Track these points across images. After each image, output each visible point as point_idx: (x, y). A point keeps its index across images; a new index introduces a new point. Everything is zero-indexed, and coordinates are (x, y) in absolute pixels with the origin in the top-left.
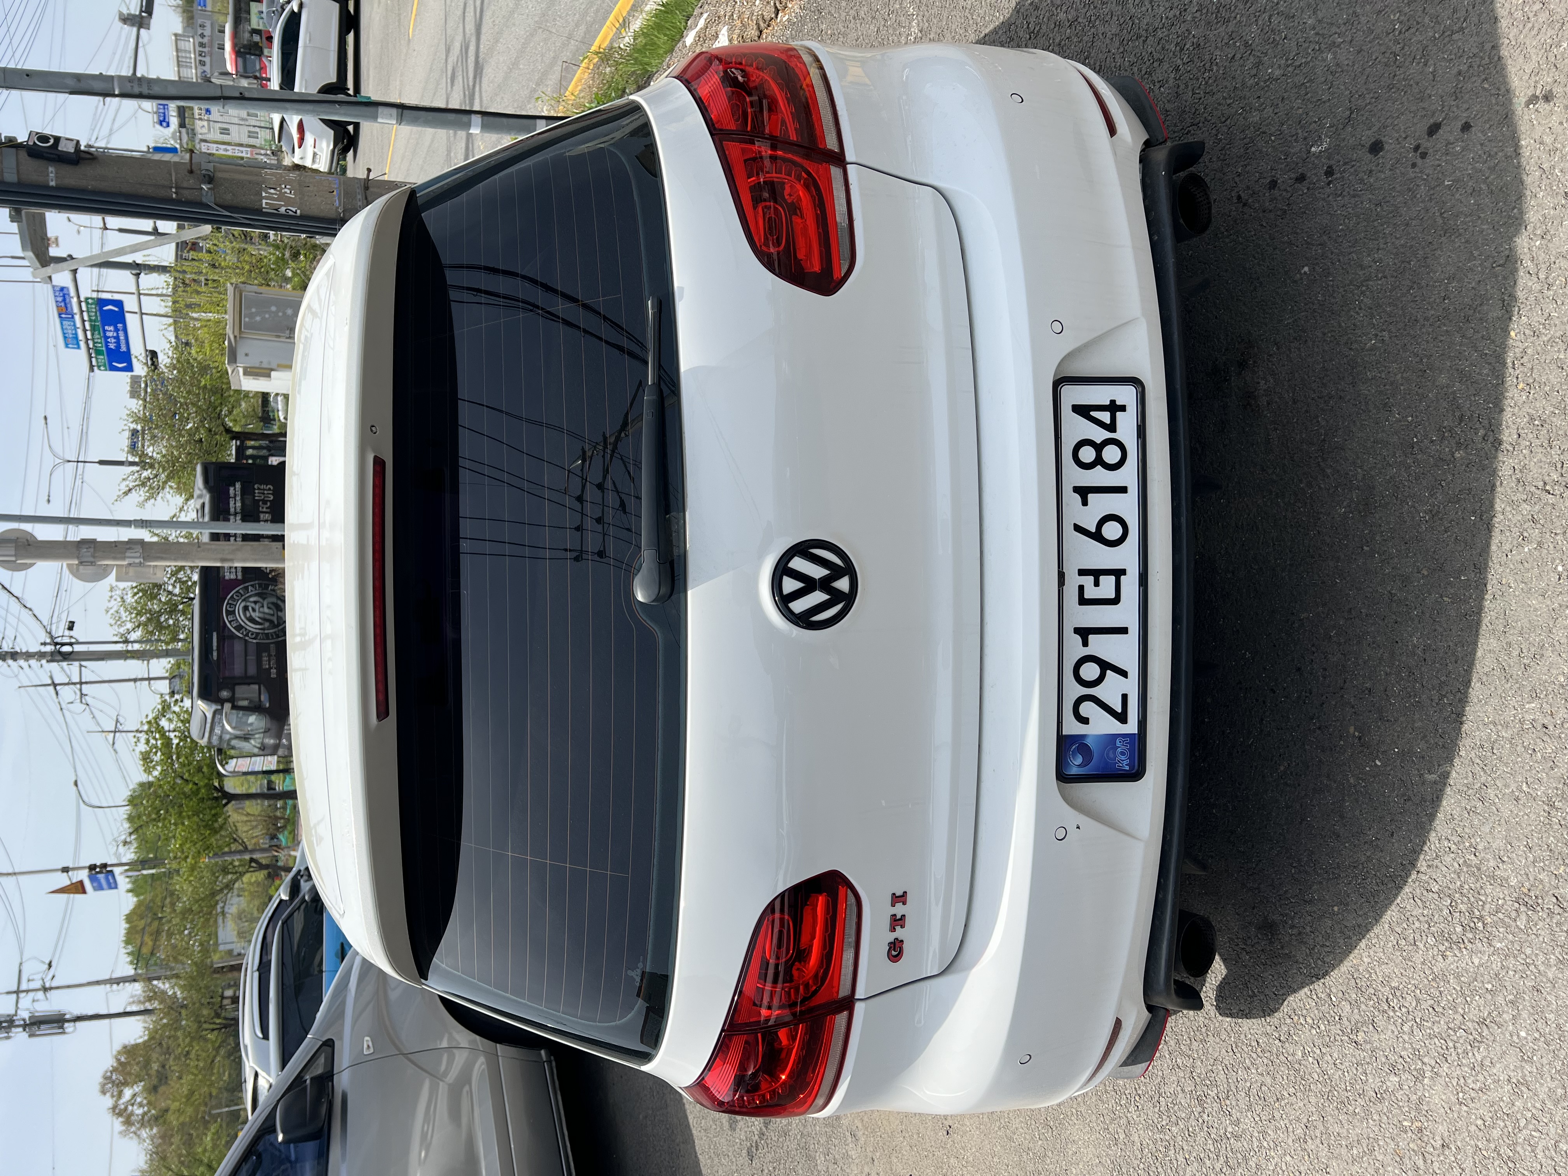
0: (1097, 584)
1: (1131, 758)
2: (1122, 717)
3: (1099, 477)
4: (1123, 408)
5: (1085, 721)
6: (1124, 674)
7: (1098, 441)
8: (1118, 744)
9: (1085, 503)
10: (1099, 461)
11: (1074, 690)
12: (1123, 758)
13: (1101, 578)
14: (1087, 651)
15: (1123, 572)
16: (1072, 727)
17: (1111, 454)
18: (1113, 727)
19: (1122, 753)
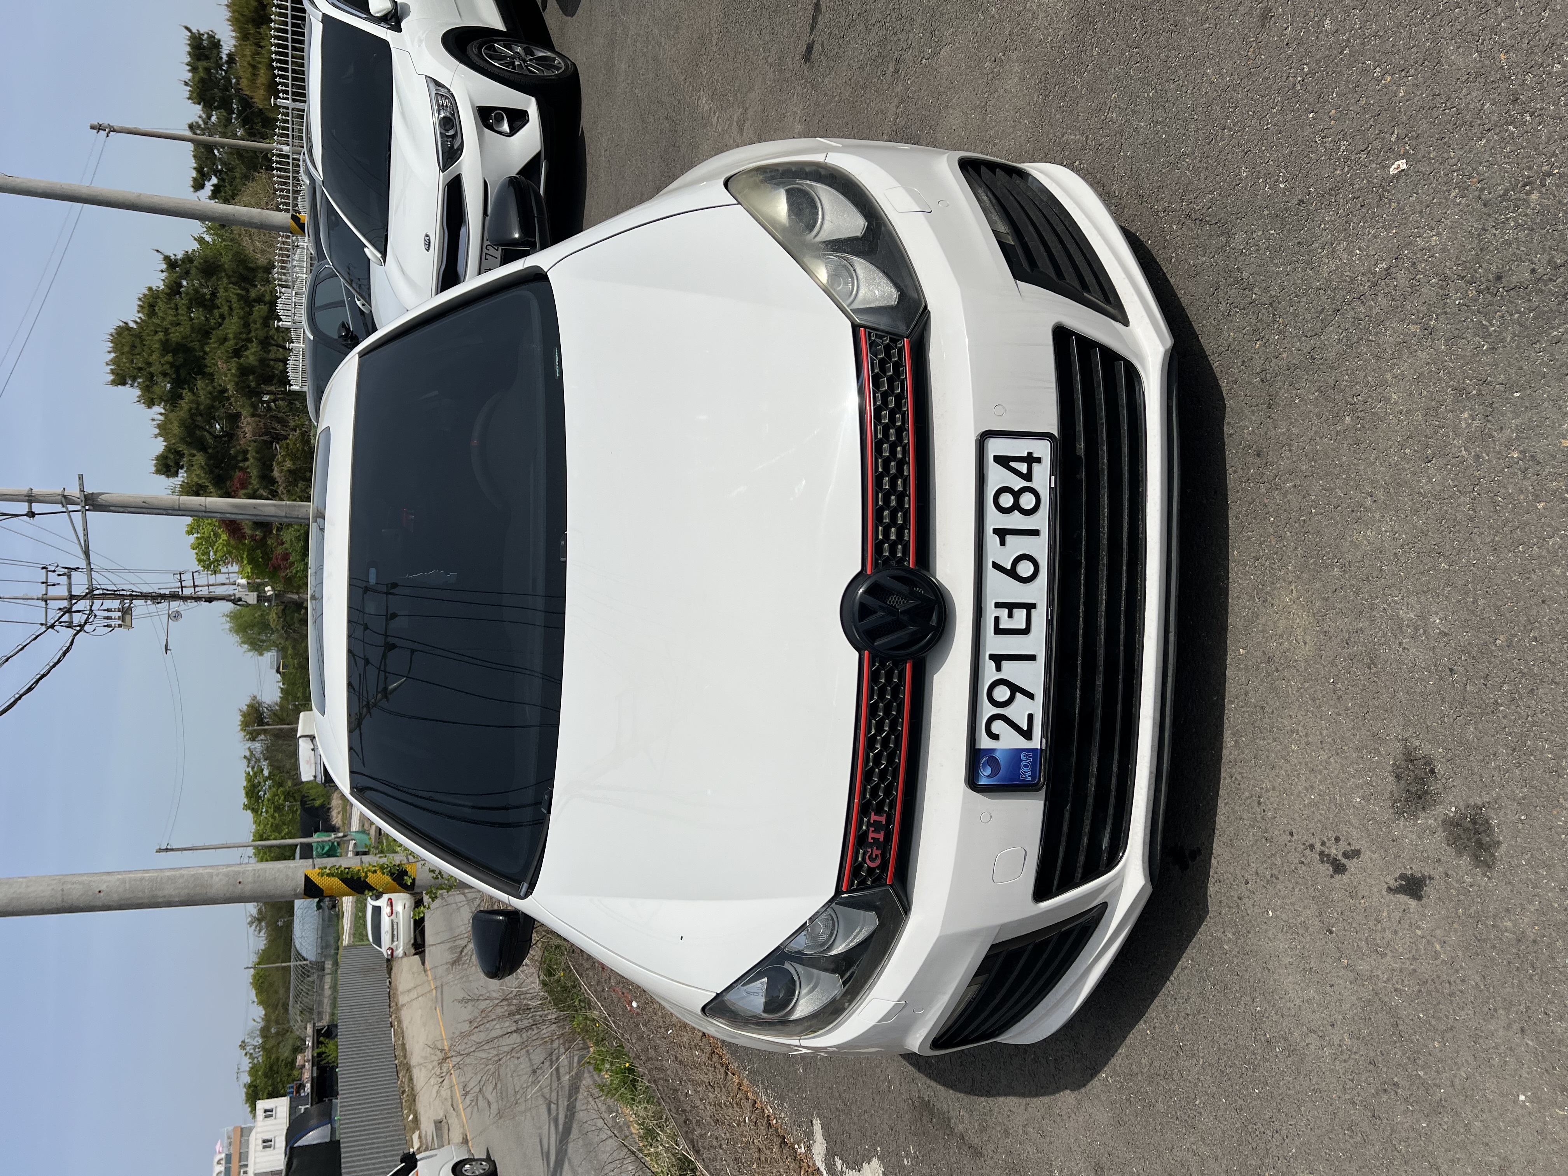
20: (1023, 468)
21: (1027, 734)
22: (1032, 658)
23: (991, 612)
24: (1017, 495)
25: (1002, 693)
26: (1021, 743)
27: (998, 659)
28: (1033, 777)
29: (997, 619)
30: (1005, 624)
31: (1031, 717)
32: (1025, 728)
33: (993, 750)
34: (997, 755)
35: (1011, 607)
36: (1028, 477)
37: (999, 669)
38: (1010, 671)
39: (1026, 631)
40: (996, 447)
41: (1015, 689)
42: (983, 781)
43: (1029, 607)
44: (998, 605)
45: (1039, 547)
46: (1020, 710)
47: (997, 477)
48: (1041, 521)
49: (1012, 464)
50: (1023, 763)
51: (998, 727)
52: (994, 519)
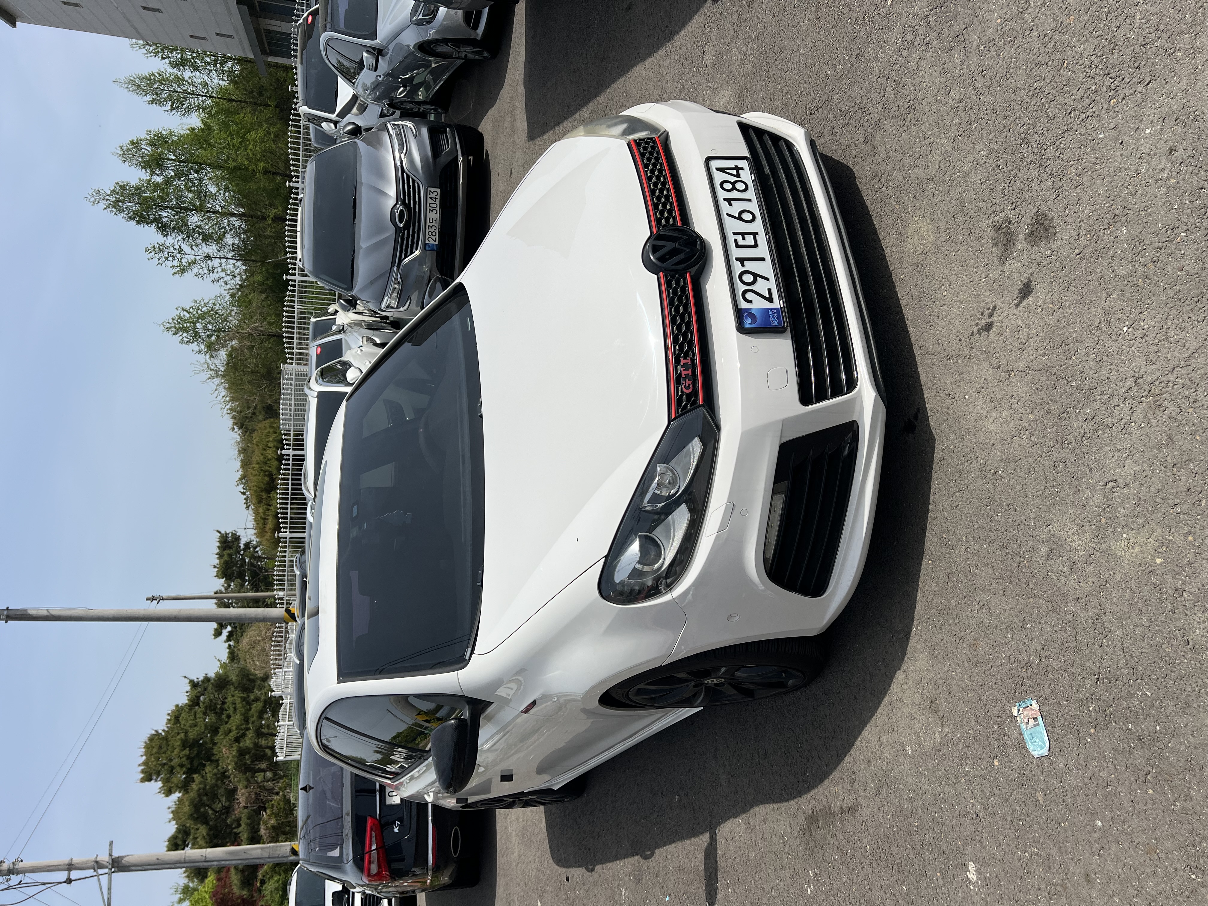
20: (734, 172)
21: (770, 299)
22: (763, 259)
23: (731, 238)
24: (733, 184)
25: (748, 278)
26: (767, 305)
27: (742, 261)
28: (779, 323)
29: (736, 240)
30: (741, 242)
31: (770, 291)
32: (768, 296)
33: (750, 309)
34: (753, 312)
35: (743, 235)
36: (738, 175)
37: (743, 265)
38: (749, 266)
39: (756, 245)
40: (714, 164)
41: (756, 276)
42: (747, 326)
43: (755, 235)
44: (734, 233)
45: (754, 207)
46: (761, 286)
47: (719, 177)
48: (751, 194)
49: (727, 171)
50: (771, 316)
51: (749, 296)
52: (722, 194)
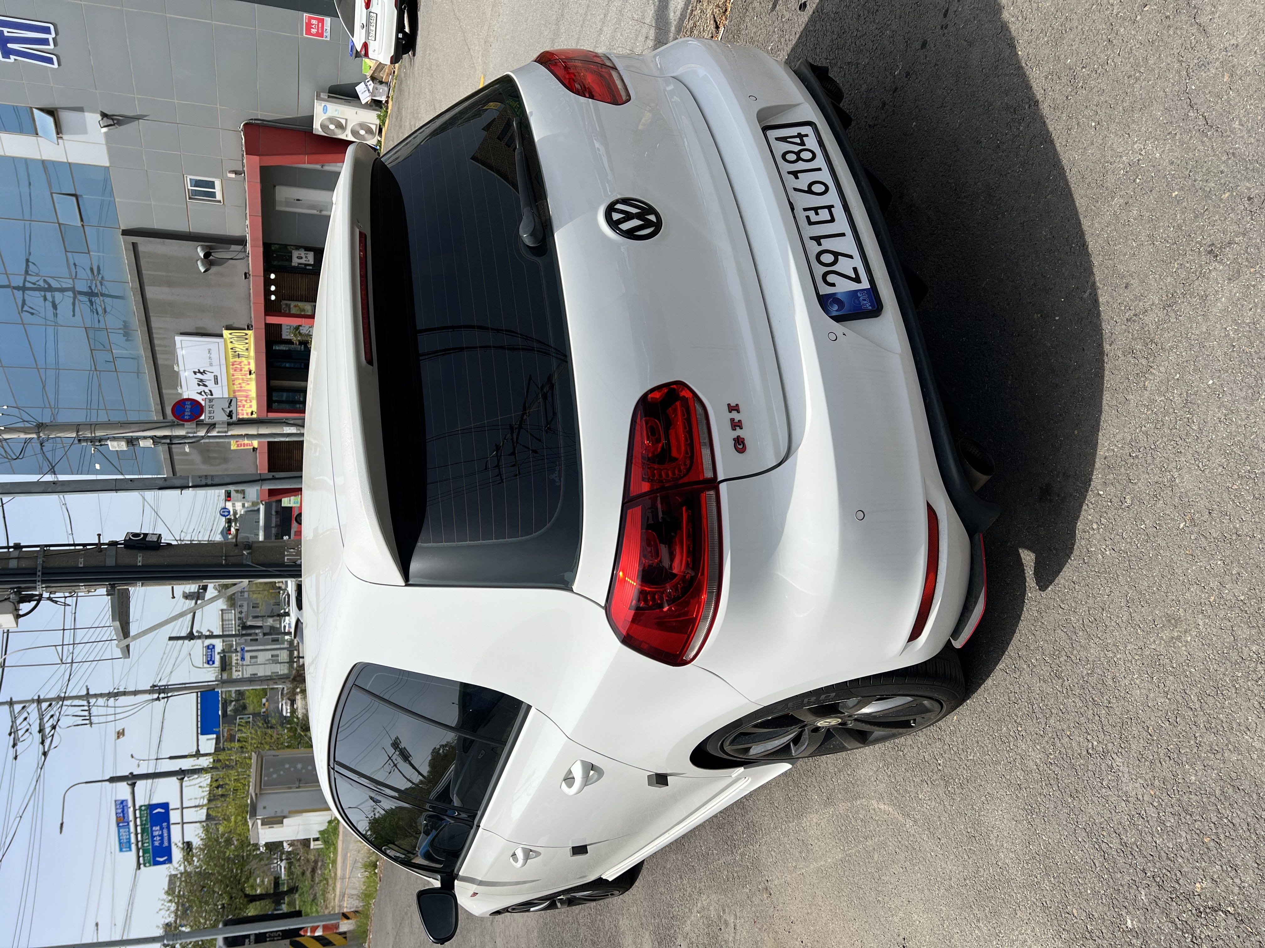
0: (817, 214)
1: (871, 301)
2: (857, 280)
3: (801, 166)
4: (807, 135)
5: (833, 285)
6: (851, 257)
7: (796, 151)
8: (859, 295)
9: (797, 178)
10: (799, 159)
11: (820, 270)
12: (865, 302)
13: (819, 211)
14: (820, 248)
15: (833, 206)
16: (825, 290)
17: (806, 155)
18: (854, 286)
19: (864, 300)
